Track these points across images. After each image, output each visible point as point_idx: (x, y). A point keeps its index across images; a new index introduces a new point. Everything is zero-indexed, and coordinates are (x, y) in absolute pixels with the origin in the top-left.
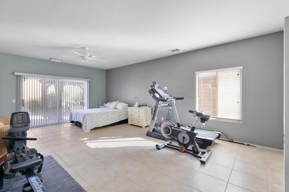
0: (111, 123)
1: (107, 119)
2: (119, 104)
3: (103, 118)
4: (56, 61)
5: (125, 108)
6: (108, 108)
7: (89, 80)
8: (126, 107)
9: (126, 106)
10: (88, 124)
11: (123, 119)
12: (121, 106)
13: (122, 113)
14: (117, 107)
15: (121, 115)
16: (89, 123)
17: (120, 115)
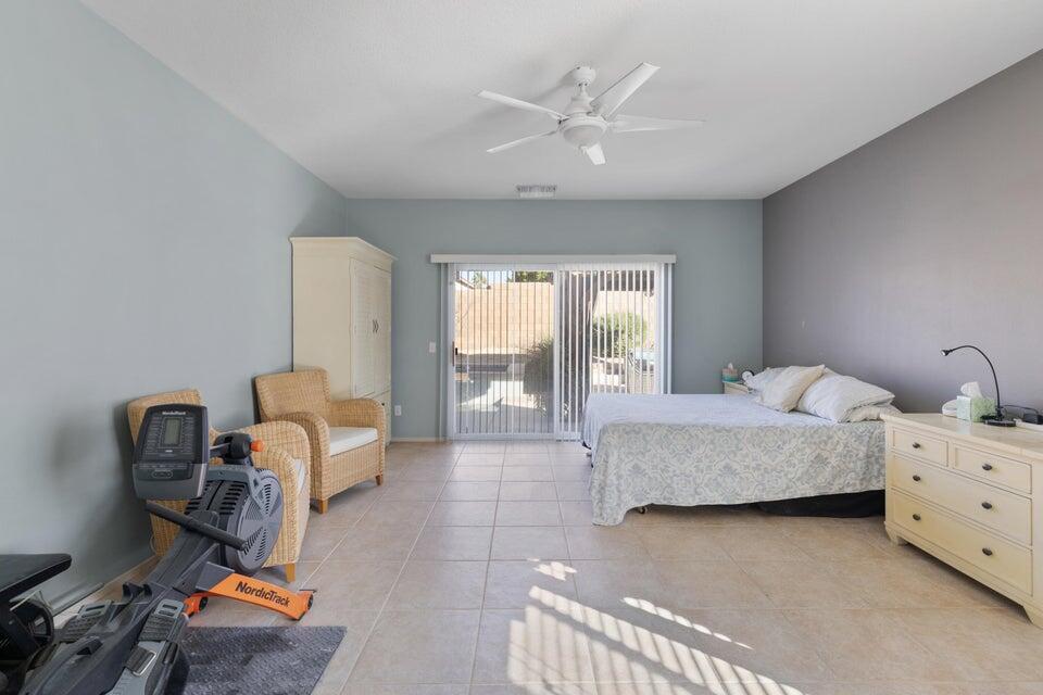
0: (753, 500)
1: (727, 467)
2: (824, 381)
3: (700, 461)
4: (537, 195)
5: (860, 415)
6: (758, 399)
7: (672, 259)
8: (874, 412)
9: (877, 404)
10: (612, 478)
11: (849, 490)
12: (831, 396)
13: (840, 449)
14: (810, 402)
15: (833, 461)
16: (619, 477)
17: (820, 460)
